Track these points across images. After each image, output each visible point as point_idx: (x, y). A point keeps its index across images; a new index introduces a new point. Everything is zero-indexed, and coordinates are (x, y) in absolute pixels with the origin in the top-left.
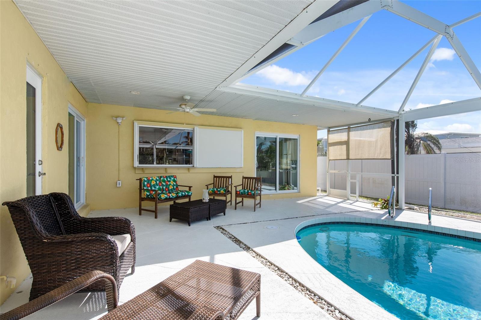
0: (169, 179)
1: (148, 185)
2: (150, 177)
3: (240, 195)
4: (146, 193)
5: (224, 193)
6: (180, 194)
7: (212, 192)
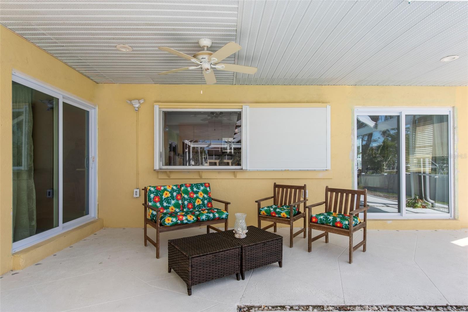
0: (195, 189)
1: (157, 199)
2: (162, 186)
3: (317, 225)
4: (151, 211)
5: (287, 218)
6: (204, 217)
7: (266, 214)
